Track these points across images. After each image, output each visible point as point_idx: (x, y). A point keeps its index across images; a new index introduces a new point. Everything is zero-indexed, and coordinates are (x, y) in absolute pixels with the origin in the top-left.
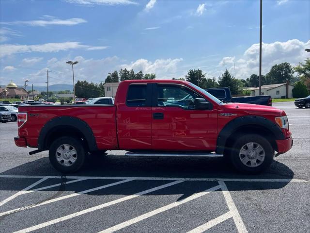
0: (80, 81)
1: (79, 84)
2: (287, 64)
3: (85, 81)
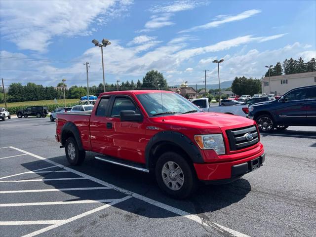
0: (239, 78)
1: (236, 80)
3: (244, 77)
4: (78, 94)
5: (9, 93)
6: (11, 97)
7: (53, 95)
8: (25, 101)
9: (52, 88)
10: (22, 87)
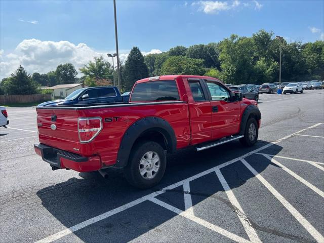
2: (71, 65)
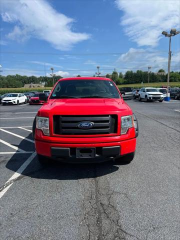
4: (173, 78)
5: (125, 78)
6: (126, 80)
7: (153, 80)
8: (134, 83)
9: (153, 74)
10: (133, 73)
